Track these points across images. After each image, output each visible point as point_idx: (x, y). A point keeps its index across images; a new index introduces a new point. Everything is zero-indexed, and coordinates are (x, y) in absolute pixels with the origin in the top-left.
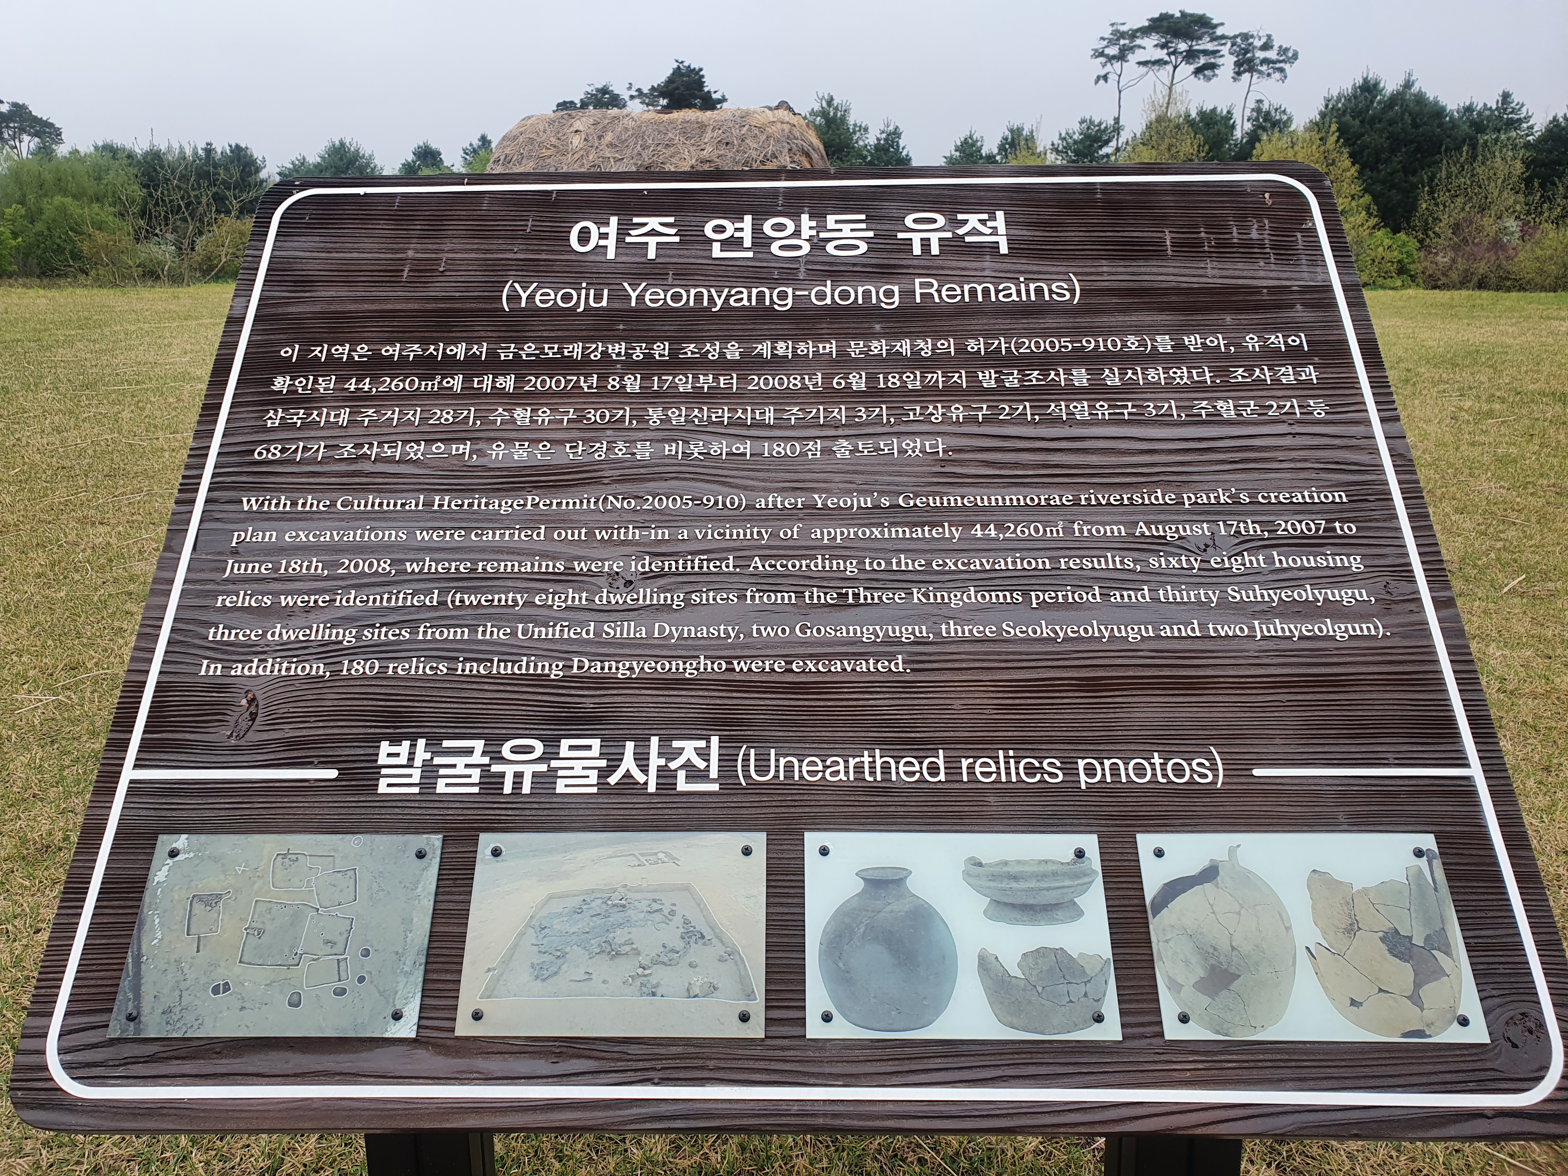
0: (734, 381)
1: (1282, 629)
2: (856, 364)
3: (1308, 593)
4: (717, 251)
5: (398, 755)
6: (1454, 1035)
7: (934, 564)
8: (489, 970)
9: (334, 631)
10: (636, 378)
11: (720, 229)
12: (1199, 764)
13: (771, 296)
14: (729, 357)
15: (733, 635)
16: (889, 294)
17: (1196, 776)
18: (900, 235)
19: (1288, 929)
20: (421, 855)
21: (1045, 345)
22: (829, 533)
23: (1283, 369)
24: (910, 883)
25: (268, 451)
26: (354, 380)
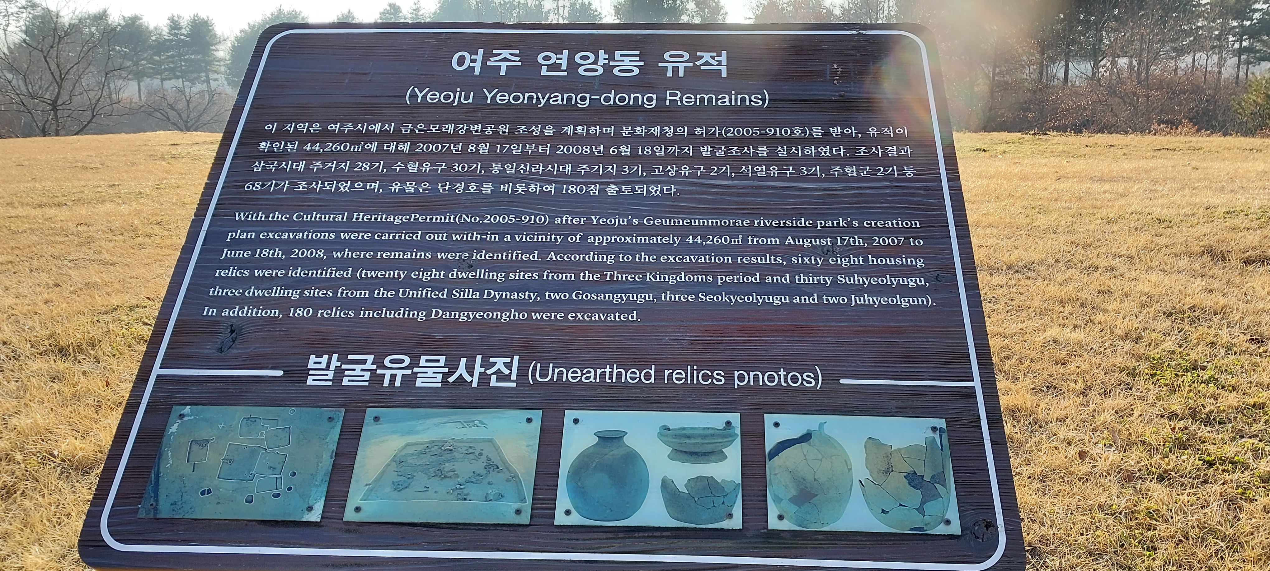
0: (548, 149)
1: (869, 300)
2: (625, 141)
3: (888, 280)
4: (544, 72)
5: (320, 363)
6: (941, 529)
7: (662, 258)
8: (367, 485)
9: (286, 291)
10: (486, 145)
11: (547, 58)
12: (807, 376)
13: (576, 99)
14: (546, 134)
15: (533, 298)
16: (650, 99)
17: (804, 383)
18: (660, 64)
19: (850, 470)
20: (330, 419)
21: (743, 132)
22: (599, 239)
23: (890, 148)
24: (626, 440)
25: (253, 186)
26: (309, 144)
